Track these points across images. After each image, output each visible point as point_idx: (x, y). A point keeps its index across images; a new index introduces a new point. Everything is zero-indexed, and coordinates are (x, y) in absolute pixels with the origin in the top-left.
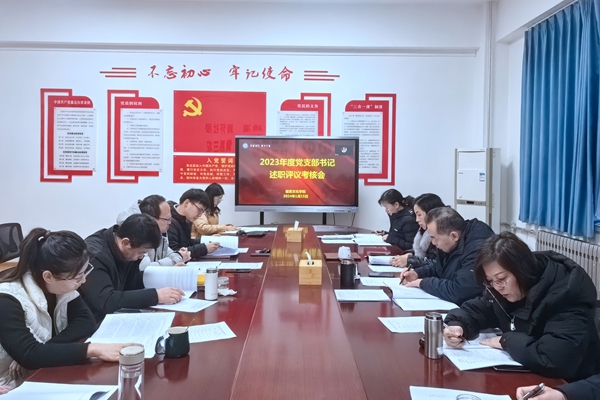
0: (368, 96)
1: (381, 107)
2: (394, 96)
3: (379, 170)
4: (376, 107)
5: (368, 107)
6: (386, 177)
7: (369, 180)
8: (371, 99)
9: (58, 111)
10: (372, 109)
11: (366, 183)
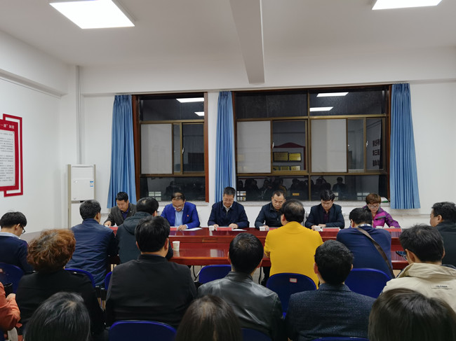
0: (5, 116)
1: (13, 127)
2: (21, 119)
3: (12, 183)
4: (10, 127)
5: (5, 126)
6: (18, 189)
7: (8, 192)
8: (7, 119)
10: (7, 129)
11: (6, 195)
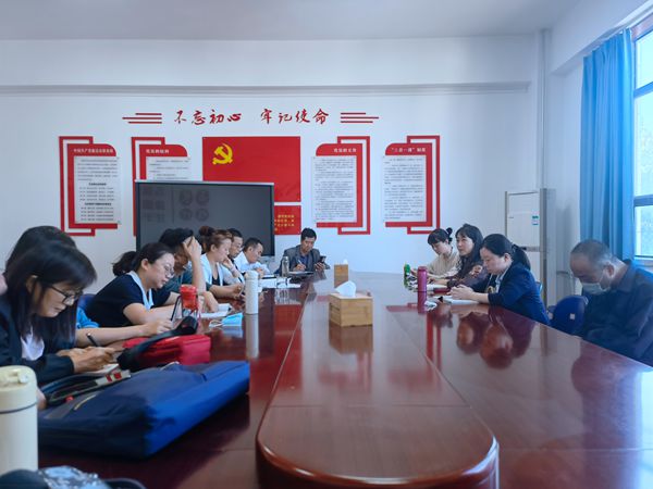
0: (409, 138)
1: (424, 150)
2: (437, 138)
3: (423, 218)
4: (419, 150)
5: (410, 150)
6: (431, 225)
7: (413, 229)
8: (413, 141)
9: (78, 160)
10: (415, 153)
11: (409, 232)
